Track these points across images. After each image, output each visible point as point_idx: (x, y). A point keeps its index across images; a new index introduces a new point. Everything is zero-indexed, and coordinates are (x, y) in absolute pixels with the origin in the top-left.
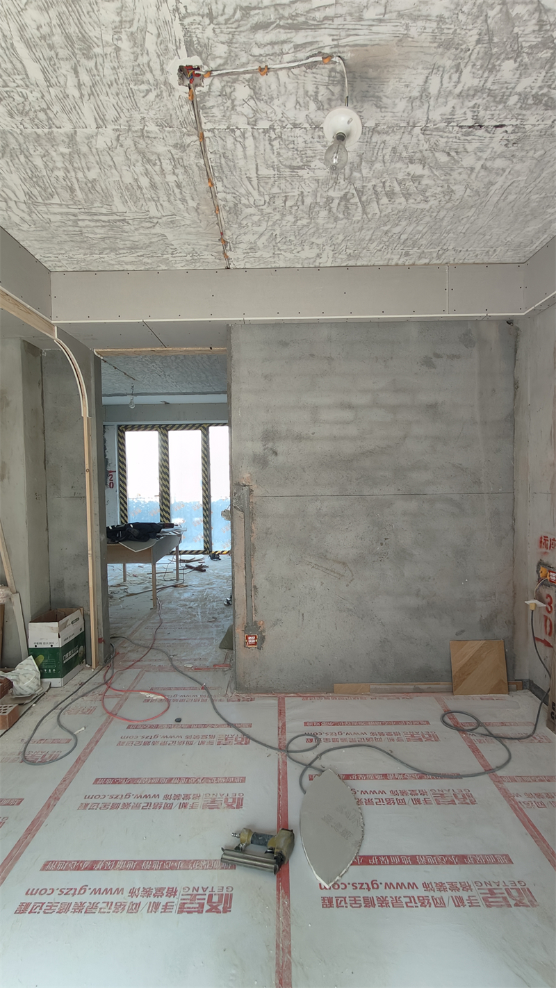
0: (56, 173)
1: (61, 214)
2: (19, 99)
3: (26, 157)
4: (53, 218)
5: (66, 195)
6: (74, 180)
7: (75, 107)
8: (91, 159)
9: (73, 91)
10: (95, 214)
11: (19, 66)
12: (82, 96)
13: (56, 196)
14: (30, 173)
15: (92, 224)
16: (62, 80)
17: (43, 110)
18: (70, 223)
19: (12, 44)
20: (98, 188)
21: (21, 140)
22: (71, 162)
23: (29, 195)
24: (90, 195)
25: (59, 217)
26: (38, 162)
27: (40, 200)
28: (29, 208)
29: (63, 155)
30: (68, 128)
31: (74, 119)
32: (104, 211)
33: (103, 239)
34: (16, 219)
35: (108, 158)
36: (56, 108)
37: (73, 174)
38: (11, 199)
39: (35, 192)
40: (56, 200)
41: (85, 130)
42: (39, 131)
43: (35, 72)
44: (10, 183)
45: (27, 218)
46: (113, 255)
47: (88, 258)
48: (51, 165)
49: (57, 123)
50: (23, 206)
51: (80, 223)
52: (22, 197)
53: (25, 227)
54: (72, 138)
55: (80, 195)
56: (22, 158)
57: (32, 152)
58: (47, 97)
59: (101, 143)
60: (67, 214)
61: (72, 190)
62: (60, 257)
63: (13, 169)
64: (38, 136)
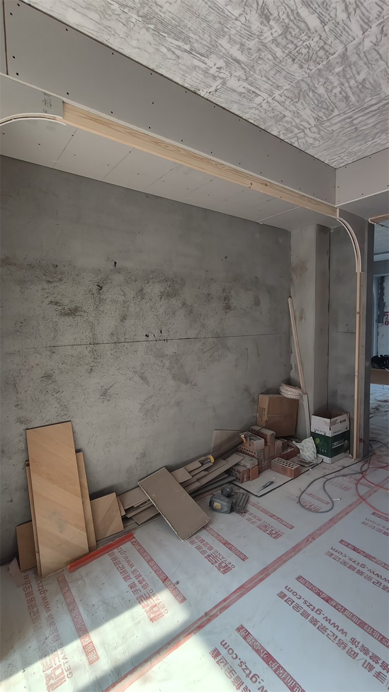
0: (335, 91)
1: (340, 121)
2: (304, 51)
3: (313, 91)
4: (334, 128)
5: (342, 105)
6: (348, 90)
7: (344, 29)
8: (361, 63)
9: (342, 16)
10: (367, 108)
11: (302, 25)
12: (349, 14)
13: (336, 110)
14: (316, 102)
15: (364, 118)
16: (333, 14)
17: (322, 48)
18: (347, 125)
19: (297, 13)
20: (368, 85)
21: (309, 80)
22: (345, 76)
23: (317, 119)
24: (362, 95)
25: (339, 125)
26: (321, 90)
27: (325, 119)
28: (318, 128)
29: (338, 74)
30: (340, 49)
31: (343, 38)
32: (374, 102)
33: (374, 126)
34: (310, 141)
35: (375, 53)
36: (331, 39)
37: (347, 85)
38: (306, 128)
39: (321, 114)
40: (336, 112)
41: (354, 42)
42: (320, 67)
43: (313, 22)
44: (305, 117)
45: (317, 136)
46: (384, 136)
47: (363, 147)
48: (330, 88)
49: (332, 51)
50: (314, 129)
51: (355, 122)
52: (313, 122)
53: (317, 143)
54: (344, 56)
55: (353, 99)
56: (311, 94)
57: (316, 85)
58: (324, 35)
59: (367, 44)
60: (345, 119)
61: (347, 98)
62: (342, 155)
63: (306, 105)
64: (319, 70)
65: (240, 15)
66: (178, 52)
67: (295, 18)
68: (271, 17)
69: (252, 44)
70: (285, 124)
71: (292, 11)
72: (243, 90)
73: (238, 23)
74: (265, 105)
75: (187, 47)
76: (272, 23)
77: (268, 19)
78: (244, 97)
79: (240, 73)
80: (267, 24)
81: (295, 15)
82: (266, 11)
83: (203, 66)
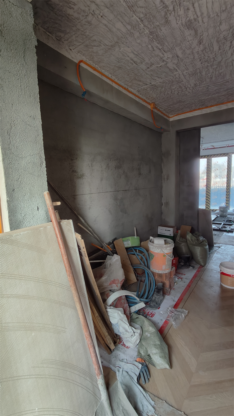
0: (209, 75)
1: (204, 87)
2: (206, 58)
4: (199, 89)
5: (208, 80)
6: (214, 75)
7: (225, 53)
8: (224, 66)
9: (228, 48)
10: (216, 83)
11: (211, 48)
14: (199, 77)
15: (213, 87)
16: (224, 47)
17: (214, 58)
18: (205, 89)
20: (222, 74)
21: (201, 69)
22: (216, 70)
23: (195, 84)
24: (218, 78)
25: (202, 88)
26: (204, 73)
27: (198, 85)
29: (214, 68)
30: (220, 60)
31: (223, 56)
32: (221, 81)
34: (187, 93)
36: (219, 55)
37: (214, 73)
38: (188, 87)
39: (198, 83)
40: (204, 83)
41: (226, 58)
42: (209, 65)
43: (216, 48)
44: (191, 83)
45: (191, 91)
48: (207, 73)
49: (216, 60)
50: (191, 89)
51: (209, 88)
52: (192, 85)
54: (220, 62)
55: (214, 79)
56: (199, 74)
57: (203, 71)
58: (217, 53)
60: (206, 86)
61: (211, 78)
63: (194, 78)
64: (208, 66)
65: (191, 40)
66: (155, 48)
67: (210, 46)
68: (202, 43)
69: (188, 52)
70: (181, 85)
71: (211, 43)
72: (172, 68)
73: (188, 43)
74: (177, 76)
75: (160, 47)
76: (201, 45)
77: (200, 44)
78: (171, 71)
79: (176, 62)
80: (199, 46)
81: (211, 44)
82: (202, 41)
83: (162, 55)
